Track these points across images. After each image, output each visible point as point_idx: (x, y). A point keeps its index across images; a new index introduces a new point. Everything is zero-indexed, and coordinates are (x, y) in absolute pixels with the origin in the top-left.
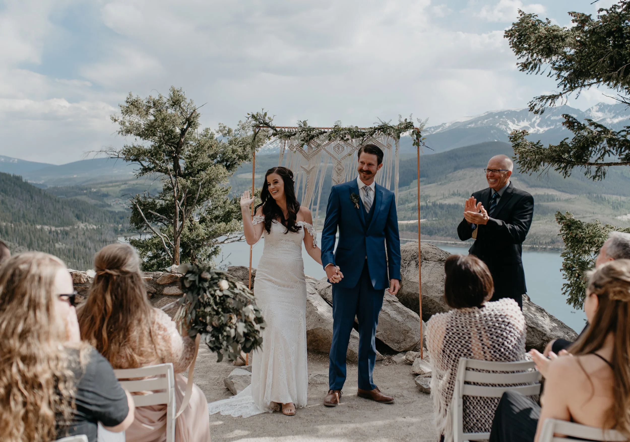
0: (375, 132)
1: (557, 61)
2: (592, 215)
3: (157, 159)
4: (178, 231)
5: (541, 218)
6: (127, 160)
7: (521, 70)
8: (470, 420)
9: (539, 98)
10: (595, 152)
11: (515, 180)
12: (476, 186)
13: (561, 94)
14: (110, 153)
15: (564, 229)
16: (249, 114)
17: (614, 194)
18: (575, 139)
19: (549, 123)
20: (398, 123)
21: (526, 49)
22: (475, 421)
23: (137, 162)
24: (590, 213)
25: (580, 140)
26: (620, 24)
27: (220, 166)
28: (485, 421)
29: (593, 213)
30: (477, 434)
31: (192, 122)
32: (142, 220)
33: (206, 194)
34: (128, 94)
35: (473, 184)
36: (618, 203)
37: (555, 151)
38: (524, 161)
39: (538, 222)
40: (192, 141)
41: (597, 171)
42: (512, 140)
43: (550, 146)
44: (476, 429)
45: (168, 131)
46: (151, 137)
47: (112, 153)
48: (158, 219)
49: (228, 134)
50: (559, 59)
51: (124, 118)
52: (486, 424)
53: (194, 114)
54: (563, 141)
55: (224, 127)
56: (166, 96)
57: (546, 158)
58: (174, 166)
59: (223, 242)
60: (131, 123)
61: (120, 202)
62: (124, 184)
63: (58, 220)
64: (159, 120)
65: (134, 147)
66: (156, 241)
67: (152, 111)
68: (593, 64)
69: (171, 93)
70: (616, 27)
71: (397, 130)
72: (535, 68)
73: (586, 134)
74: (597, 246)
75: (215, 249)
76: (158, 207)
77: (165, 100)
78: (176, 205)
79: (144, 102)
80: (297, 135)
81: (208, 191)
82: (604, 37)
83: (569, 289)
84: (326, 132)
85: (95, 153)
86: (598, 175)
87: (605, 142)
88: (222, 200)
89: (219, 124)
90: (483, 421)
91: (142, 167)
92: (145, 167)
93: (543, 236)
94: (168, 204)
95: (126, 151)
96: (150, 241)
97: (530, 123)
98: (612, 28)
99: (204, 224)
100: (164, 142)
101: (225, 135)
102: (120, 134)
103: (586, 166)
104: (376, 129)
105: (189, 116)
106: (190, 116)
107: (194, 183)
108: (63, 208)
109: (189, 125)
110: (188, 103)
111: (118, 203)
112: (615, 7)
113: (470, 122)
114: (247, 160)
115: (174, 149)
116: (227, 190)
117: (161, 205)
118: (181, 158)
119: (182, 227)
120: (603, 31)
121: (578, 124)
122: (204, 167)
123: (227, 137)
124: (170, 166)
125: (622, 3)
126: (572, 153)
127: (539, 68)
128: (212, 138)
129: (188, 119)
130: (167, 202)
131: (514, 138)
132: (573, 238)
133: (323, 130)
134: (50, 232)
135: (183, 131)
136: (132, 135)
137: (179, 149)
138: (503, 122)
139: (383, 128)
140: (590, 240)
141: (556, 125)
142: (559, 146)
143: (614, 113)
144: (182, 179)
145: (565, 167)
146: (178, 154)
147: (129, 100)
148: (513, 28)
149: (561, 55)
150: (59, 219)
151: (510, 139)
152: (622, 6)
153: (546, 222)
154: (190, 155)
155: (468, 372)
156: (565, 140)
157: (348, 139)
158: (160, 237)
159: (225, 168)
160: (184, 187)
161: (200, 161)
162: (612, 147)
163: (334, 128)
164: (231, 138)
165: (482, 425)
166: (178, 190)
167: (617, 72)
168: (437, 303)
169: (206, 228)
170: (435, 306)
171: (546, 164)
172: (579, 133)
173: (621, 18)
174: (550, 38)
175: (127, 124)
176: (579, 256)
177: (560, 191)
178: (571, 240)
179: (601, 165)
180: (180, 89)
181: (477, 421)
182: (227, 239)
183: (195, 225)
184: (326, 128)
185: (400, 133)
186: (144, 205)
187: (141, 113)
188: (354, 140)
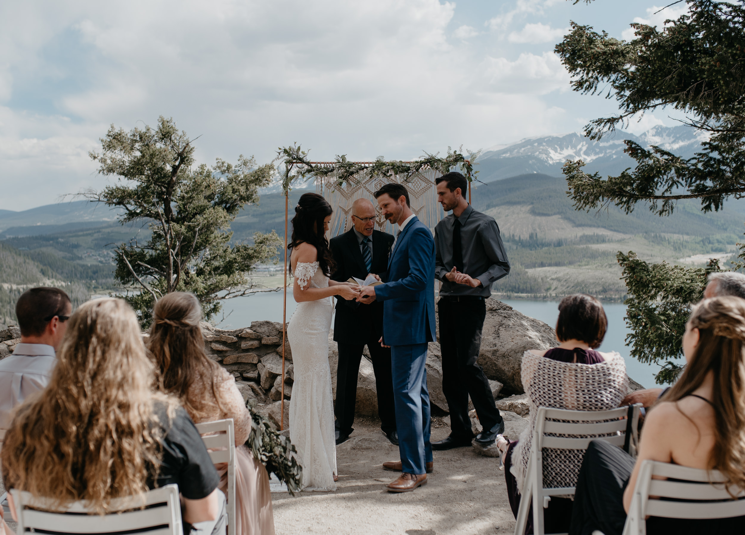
0: (421, 166)
1: (617, 80)
2: (650, 258)
3: (145, 202)
4: (173, 286)
5: (591, 263)
6: (110, 204)
7: (575, 90)
8: (548, 473)
9: (596, 122)
10: (661, 183)
11: (559, 218)
12: (513, 227)
13: (621, 117)
14: (90, 196)
15: (627, 271)
16: (280, 149)
17: (675, 233)
18: (638, 168)
19: (598, 150)
20: (447, 155)
21: (581, 66)
22: (554, 474)
23: (122, 206)
24: (648, 255)
25: (644, 170)
26: (690, 36)
27: (220, 209)
28: (566, 475)
29: (651, 256)
30: (556, 489)
31: (186, 157)
32: (129, 273)
33: (203, 241)
34: (110, 127)
35: (509, 224)
36: (680, 243)
37: (616, 183)
38: (580, 196)
39: (587, 267)
40: (185, 179)
41: (664, 206)
42: (565, 172)
43: (609, 178)
44: (555, 483)
45: (158, 169)
46: (137, 176)
47: (92, 195)
48: (148, 272)
49: (227, 171)
50: (619, 77)
51: (104, 154)
52: (566, 477)
53: (187, 149)
54: (624, 172)
55: (223, 163)
56: (155, 128)
57: (605, 191)
58: (165, 210)
59: (223, 298)
60: (113, 160)
61: (93, 253)
62: (97, 232)
63: (20, 276)
64: (147, 156)
65: (118, 189)
66: (146, 298)
67: (137, 145)
68: (659, 83)
69: (160, 124)
70: (685, 40)
71: (445, 163)
72: (592, 88)
73: (651, 162)
74: (665, 291)
75: (215, 306)
76: (148, 257)
77: (153, 133)
78: (169, 255)
79: (129, 136)
80: (335, 172)
81: (205, 239)
82: (671, 52)
83: (634, 339)
84: (367, 168)
85: (72, 196)
86: (665, 209)
87: (673, 171)
88: (221, 249)
89: (217, 159)
90: (563, 475)
91: (128, 212)
92: (131, 211)
93: (593, 283)
94: (159, 254)
95: (108, 194)
96: (140, 298)
97: (575, 150)
98: (681, 41)
99: (202, 276)
100: (153, 182)
101: (223, 172)
102: (101, 173)
103: (652, 200)
104: (423, 163)
105: (181, 150)
106: (183, 151)
107: (189, 228)
108: (25, 262)
109: (182, 161)
110: (180, 135)
111: (91, 255)
112: (683, 17)
113: (505, 151)
114: (250, 201)
115: (164, 190)
116: (228, 236)
117: (151, 256)
118: (172, 200)
119: (177, 280)
120: (670, 45)
121: (642, 151)
122: (201, 210)
123: (226, 174)
124: (161, 210)
125: (692, 13)
126: (635, 185)
127: (596, 87)
128: (208, 176)
129: (180, 155)
130: (158, 252)
131: (568, 170)
132: (638, 281)
133: (363, 165)
134: (11, 290)
135: (175, 169)
136: (115, 174)
137: (170, 190)
138: (543, 150)
139: (430, 162)
140: (657, 284)
141: (606, 153)
142: (620, 177)
143: (673, 137)
144: (175, 224)
145: (627, 202)
146: (170, 196)
147: (111, 134)
148: (565, 42)
149: (621, 73)
150: (22, 276)
151: (564, 171)
152: (692, 16)
153: (596, 267)
154: (183, 197)
155: (547, 422)
156: (626, 170)
157: (391, 175)
158: (151, 293)
159: (225, 210)
160: (178, 235)
161: (196, 203)
162: (681, 178)
163: (376, 163)
164: (230, 176)
165: (561, 479)
166: (171, 238)
167: (685, 92)
168: (489, 358)
169: (204, 282)
170: (487, 362)
171: (606, 198)
172: (643, 162)
173: (690, 30)
174: (610, 54)
175: (109, 162)
176: (645, 302)
177: (611, 230)
178: (636, 284)
179: (669, 198)
180: (170, 119)
181: (556, 474)
182: (228, 294)
183: (192, 278)
184: (366, 163)
185: (449, 166)
186: (131, 256)
187: (125, 149)
188: (398, 176)
